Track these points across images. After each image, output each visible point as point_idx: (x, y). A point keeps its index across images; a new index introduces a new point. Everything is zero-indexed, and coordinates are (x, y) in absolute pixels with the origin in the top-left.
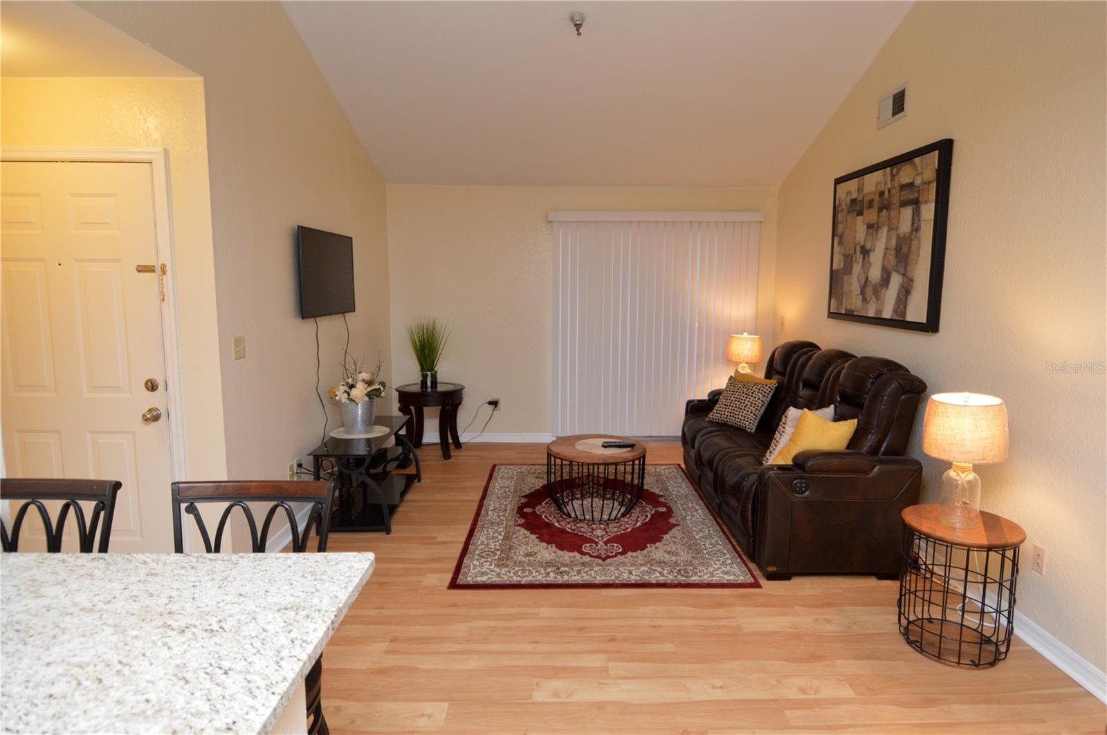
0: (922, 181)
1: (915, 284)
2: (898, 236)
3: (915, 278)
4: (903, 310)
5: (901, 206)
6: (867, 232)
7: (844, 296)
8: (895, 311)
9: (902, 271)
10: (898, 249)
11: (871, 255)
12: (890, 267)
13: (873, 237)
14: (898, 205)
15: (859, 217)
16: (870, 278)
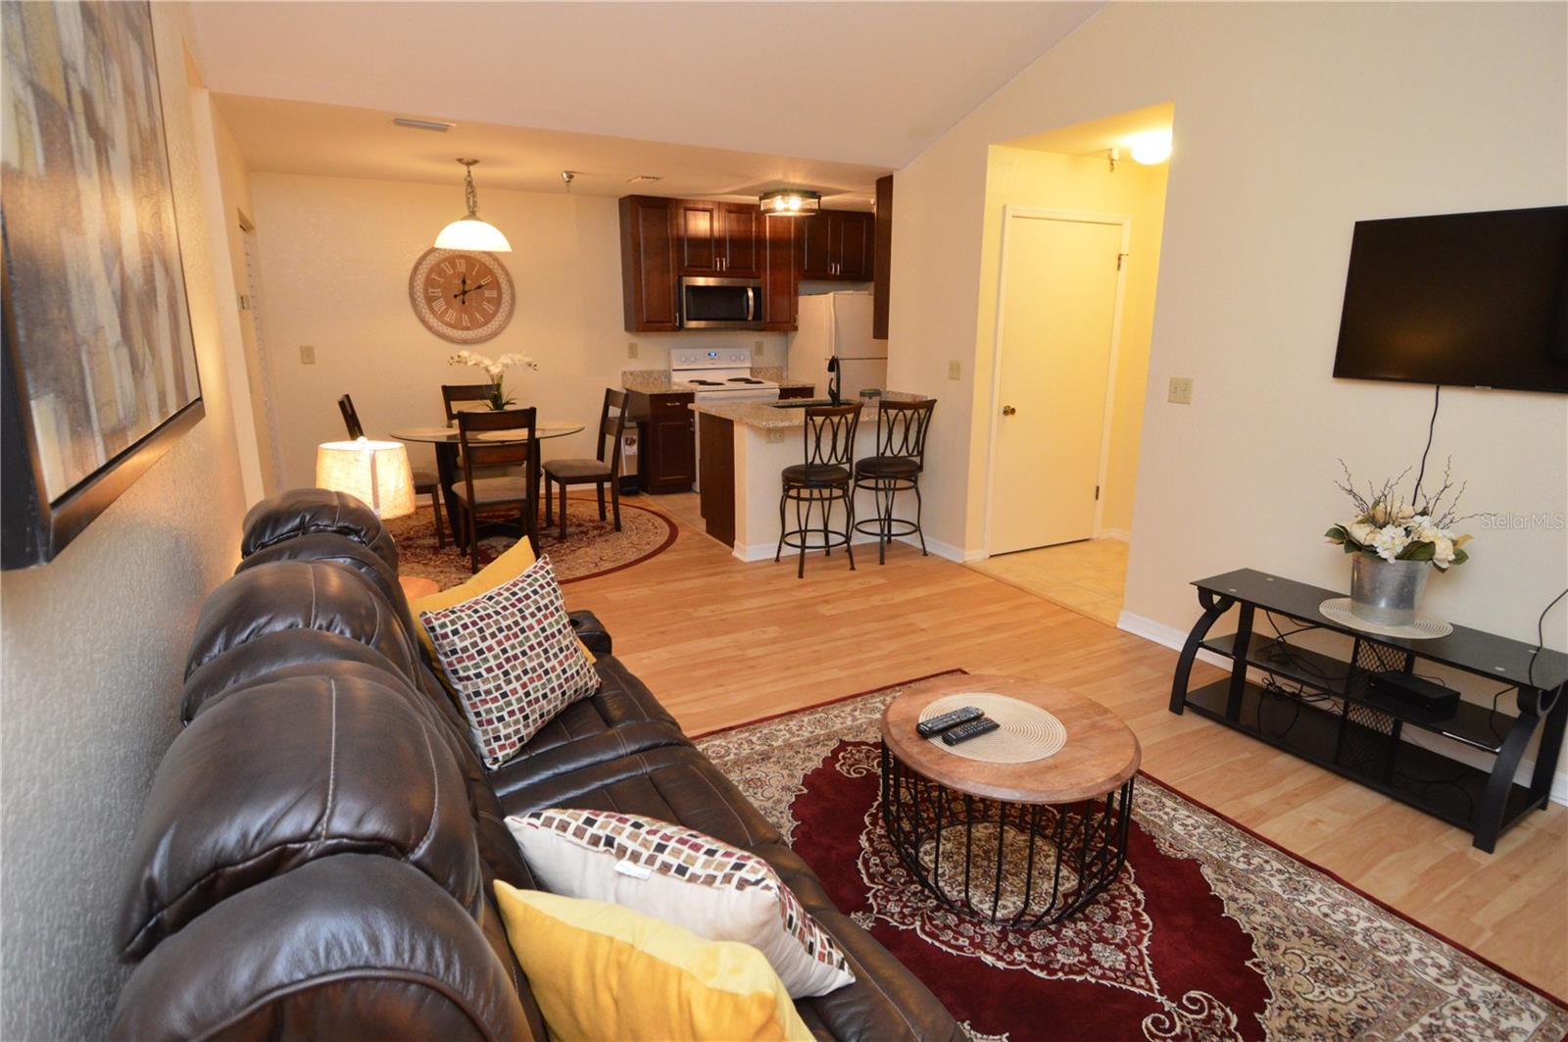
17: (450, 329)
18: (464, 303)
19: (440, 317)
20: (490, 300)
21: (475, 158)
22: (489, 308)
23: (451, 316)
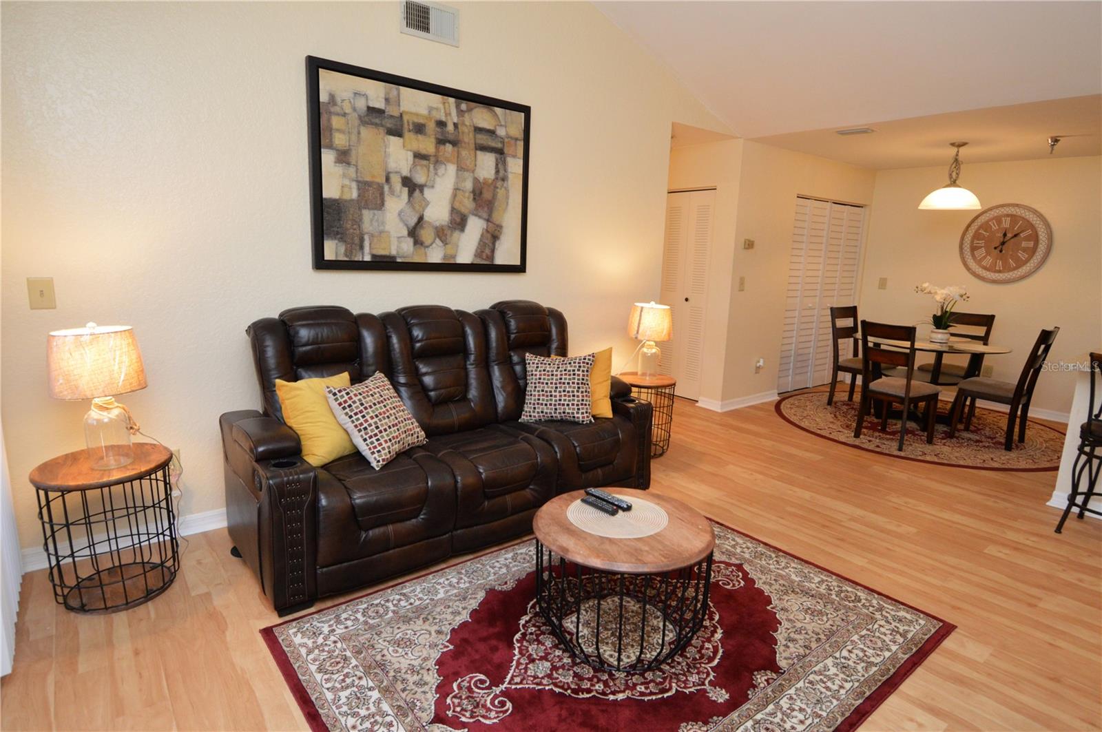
0: (507, 134)
1: (505, 230)
2: (476, 180)
3: (504, 224)
4: (489, 254)
5: (476, 149)
6: (414, 162)
7: (366, 237)
8: (478, 254)
9: (485, 215)
10: (477, 192)
11: (428, 193)
12: (463, 210)
13: (429, 170)
14: (473, 146)
15: (392, 138)
16: (426, 218)
17: (984, 271)
18: (1001, 251)
19: (979, 262)
20: (1025, 250)
21: (964, 141)
22: (1022, 255)
23: (988, 261)
